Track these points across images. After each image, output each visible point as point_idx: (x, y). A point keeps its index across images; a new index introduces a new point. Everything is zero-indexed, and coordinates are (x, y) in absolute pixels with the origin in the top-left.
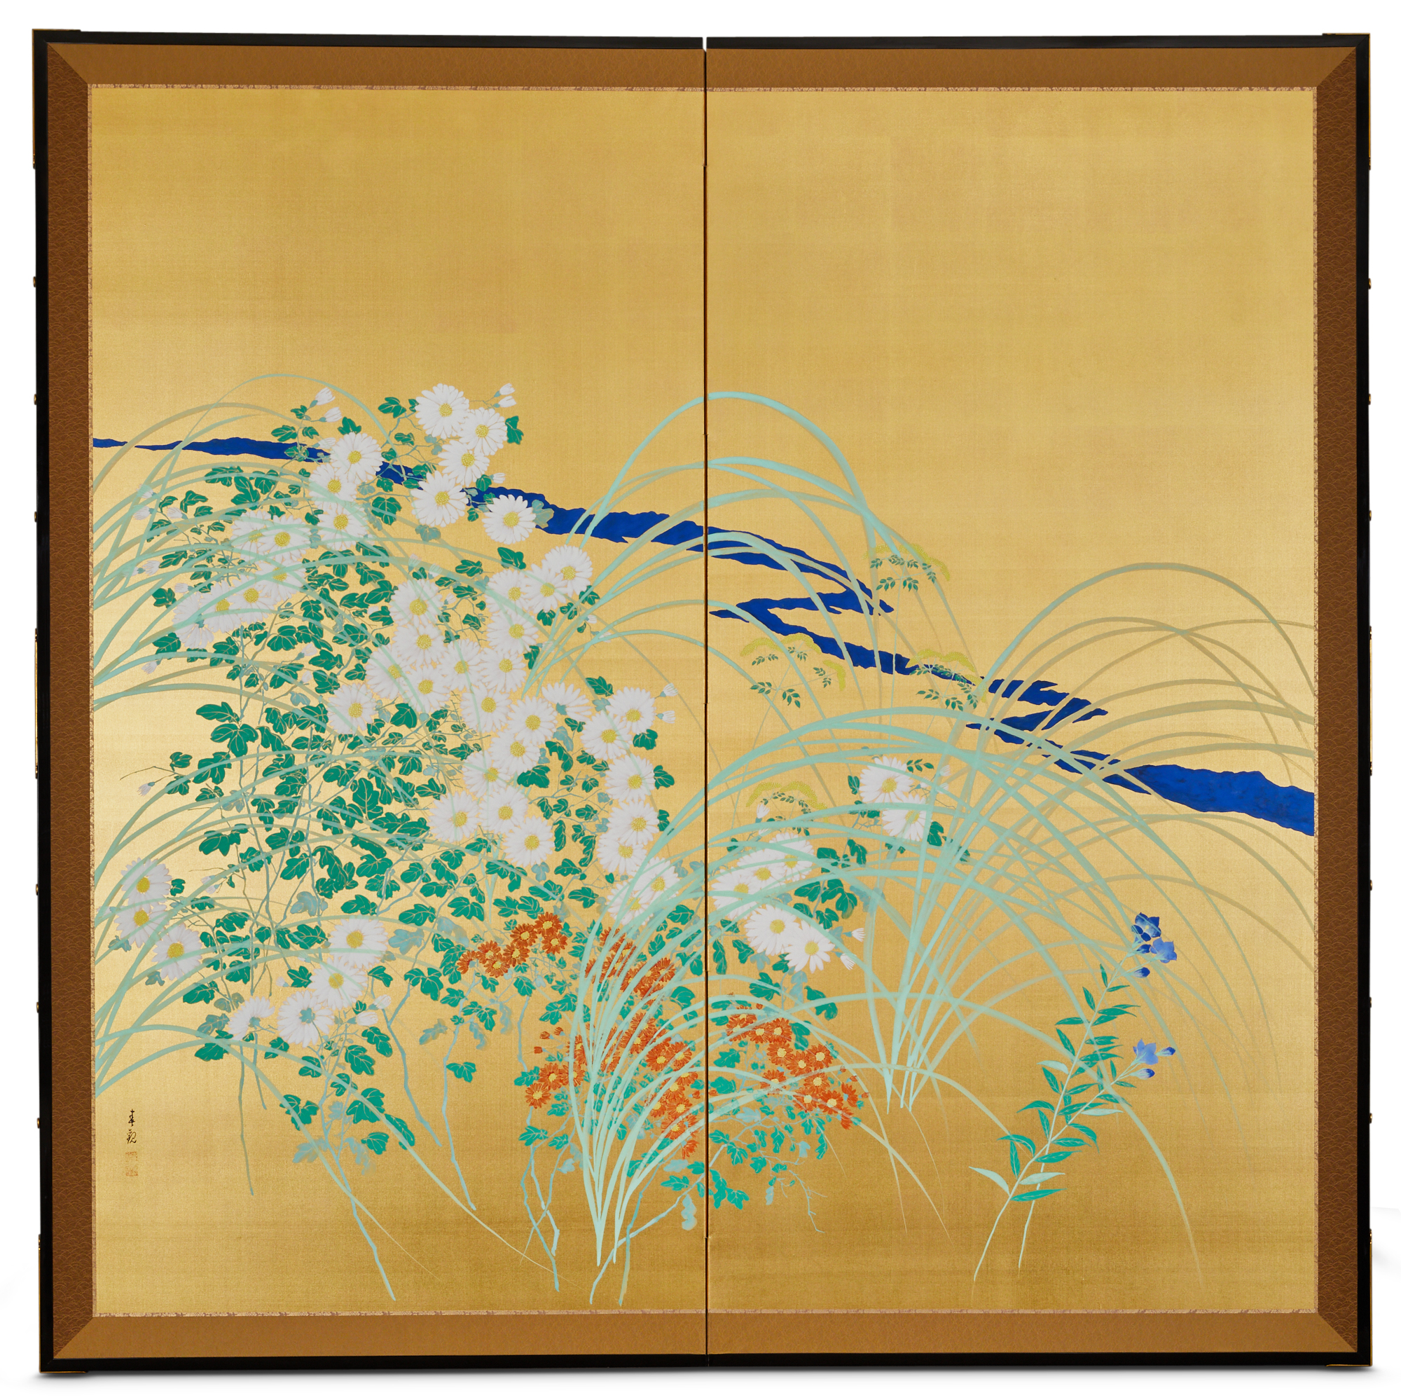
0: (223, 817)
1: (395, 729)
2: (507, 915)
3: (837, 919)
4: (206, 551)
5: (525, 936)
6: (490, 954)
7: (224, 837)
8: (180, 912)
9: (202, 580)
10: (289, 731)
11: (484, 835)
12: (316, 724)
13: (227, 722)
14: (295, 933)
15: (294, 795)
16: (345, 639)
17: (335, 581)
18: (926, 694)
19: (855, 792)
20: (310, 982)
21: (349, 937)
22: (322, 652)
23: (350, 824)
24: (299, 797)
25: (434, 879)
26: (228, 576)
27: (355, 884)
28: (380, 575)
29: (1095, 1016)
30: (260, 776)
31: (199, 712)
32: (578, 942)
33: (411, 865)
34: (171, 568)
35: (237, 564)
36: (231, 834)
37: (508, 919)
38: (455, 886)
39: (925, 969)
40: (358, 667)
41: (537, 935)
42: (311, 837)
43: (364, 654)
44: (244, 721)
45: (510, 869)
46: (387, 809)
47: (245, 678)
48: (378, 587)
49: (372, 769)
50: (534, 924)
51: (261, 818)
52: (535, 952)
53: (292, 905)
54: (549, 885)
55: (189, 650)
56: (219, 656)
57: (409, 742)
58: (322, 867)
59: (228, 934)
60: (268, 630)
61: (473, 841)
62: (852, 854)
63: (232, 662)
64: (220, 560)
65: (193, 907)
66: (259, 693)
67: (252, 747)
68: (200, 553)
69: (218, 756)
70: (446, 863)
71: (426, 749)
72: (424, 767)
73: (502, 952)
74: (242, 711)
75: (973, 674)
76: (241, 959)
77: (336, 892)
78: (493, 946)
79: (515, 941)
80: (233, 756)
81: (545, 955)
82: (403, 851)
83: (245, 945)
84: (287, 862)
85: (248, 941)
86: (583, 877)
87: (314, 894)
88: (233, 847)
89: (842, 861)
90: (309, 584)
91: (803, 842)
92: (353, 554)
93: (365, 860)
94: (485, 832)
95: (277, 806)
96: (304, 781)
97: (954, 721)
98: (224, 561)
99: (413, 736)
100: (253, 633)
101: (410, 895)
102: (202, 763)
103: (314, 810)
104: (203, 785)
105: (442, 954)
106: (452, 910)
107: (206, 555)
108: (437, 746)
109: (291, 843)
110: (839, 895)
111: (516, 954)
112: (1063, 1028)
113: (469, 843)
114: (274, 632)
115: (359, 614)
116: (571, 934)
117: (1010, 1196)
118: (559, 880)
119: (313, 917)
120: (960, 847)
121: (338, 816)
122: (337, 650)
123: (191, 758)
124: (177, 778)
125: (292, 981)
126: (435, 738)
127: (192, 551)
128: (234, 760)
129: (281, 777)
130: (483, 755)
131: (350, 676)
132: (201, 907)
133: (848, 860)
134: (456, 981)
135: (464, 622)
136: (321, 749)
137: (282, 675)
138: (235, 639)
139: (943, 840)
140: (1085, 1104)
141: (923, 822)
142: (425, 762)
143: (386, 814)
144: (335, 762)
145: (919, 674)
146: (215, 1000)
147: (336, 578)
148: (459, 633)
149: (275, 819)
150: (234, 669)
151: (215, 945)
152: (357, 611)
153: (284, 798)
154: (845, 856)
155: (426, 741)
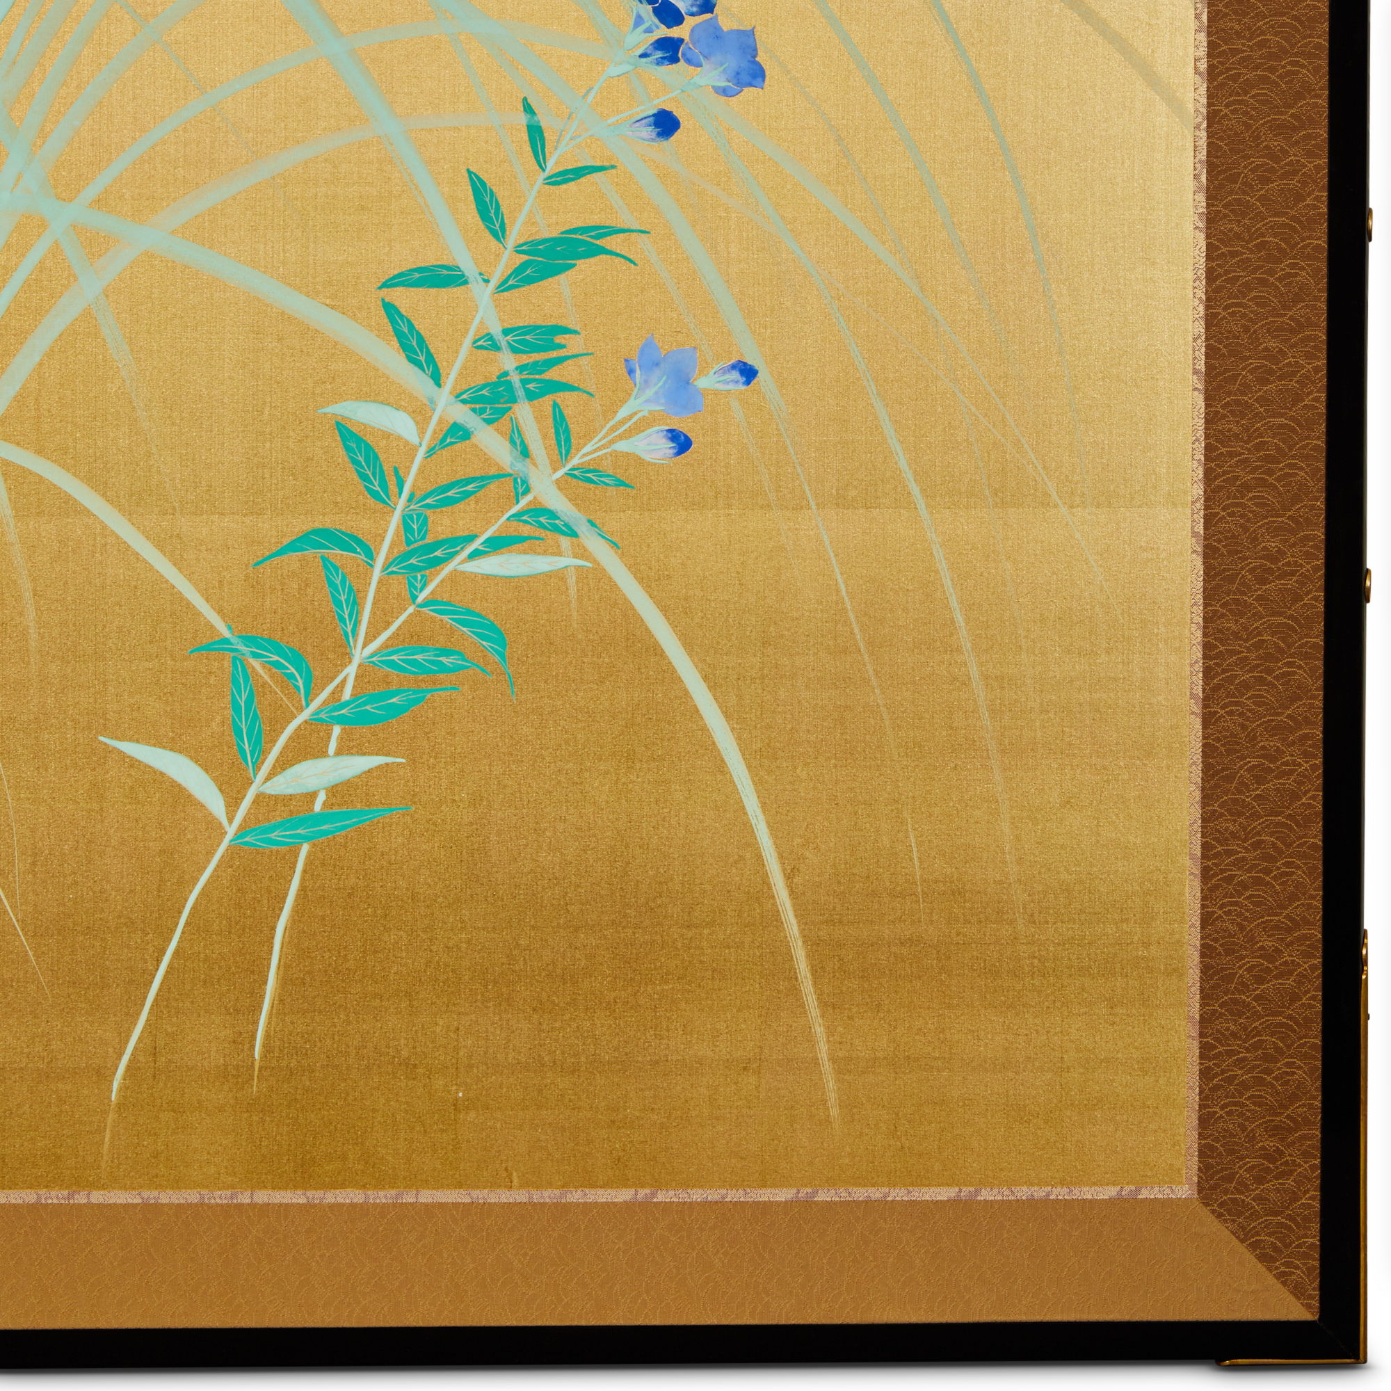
29: (506, 260)
112: (402, 298)
117: (231, 831)
140: (472, 538)
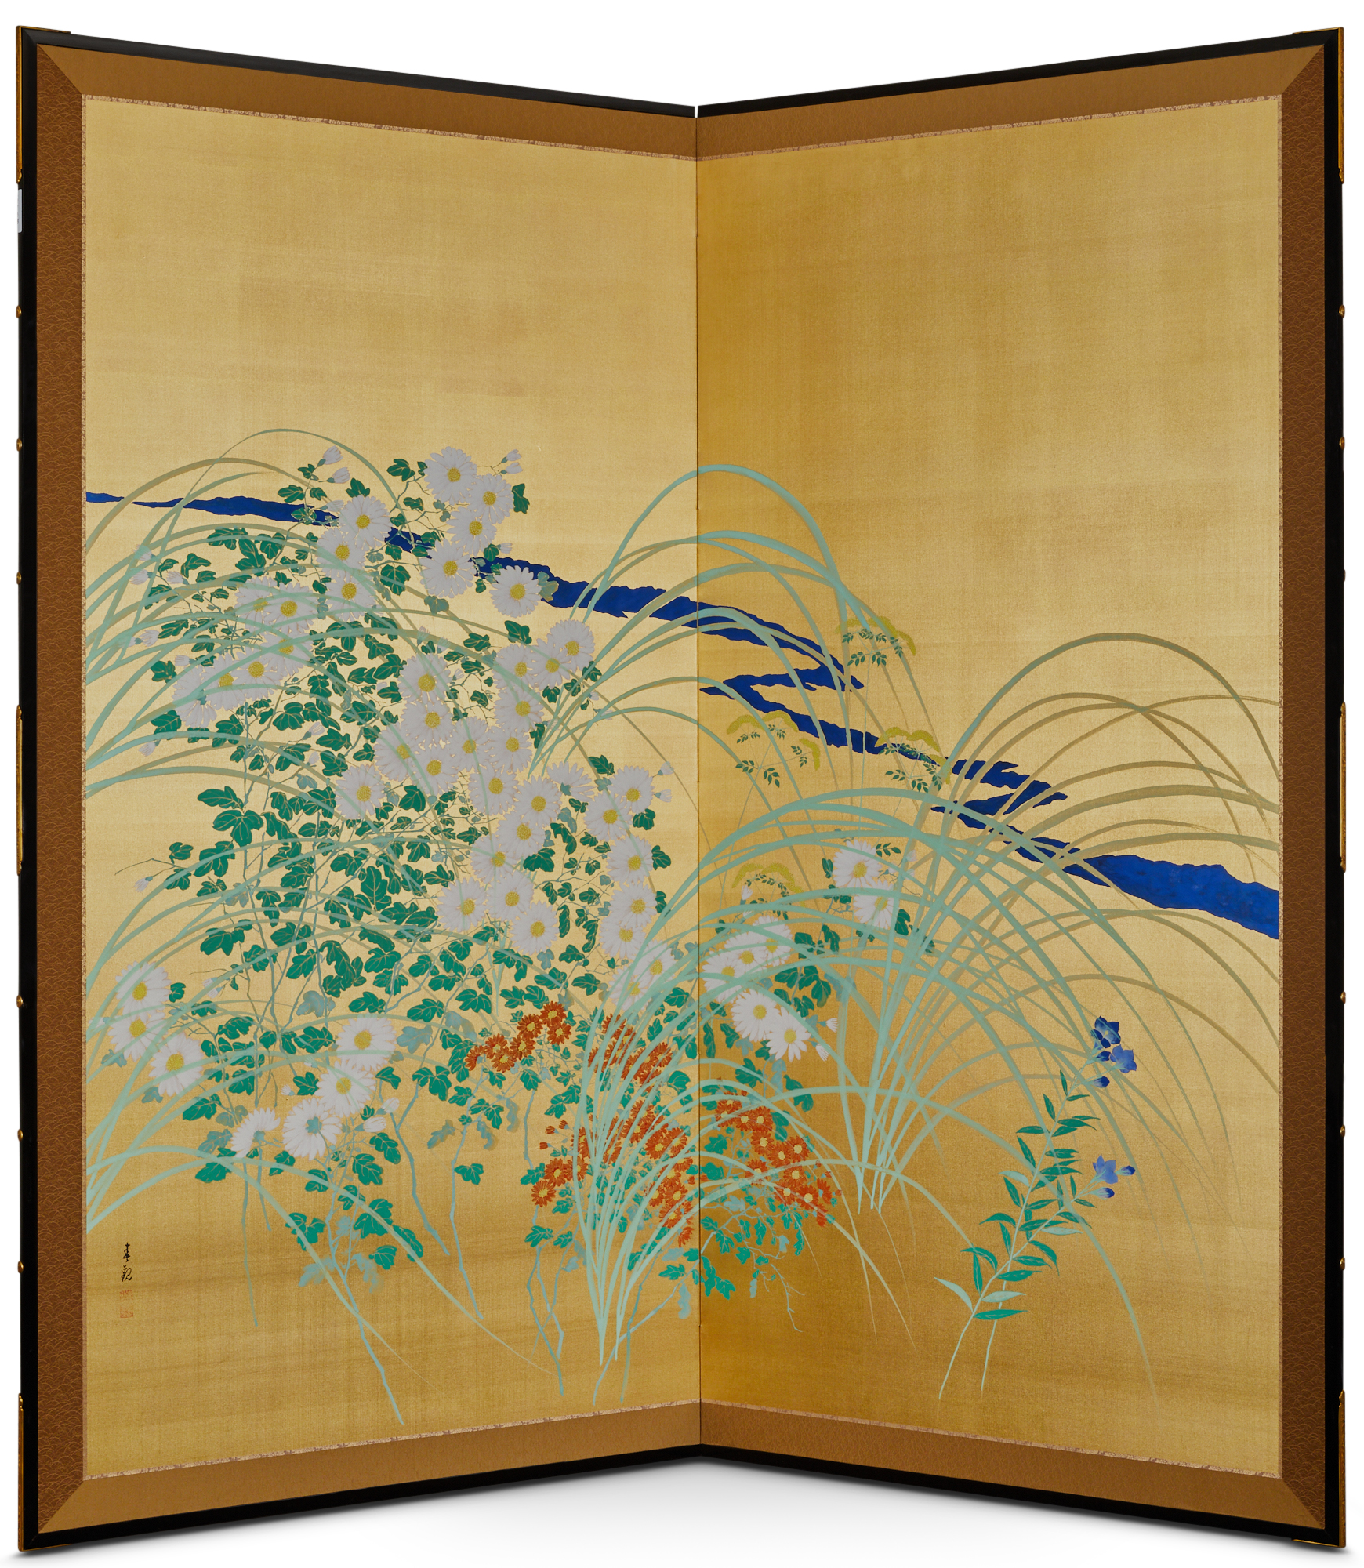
0: (226, 913)
1: (404, 813)
2: (513, 1007)
3: (812, 1008)
4: (208, 621)
5: (531, 1027)
6: (497, 1048)
7: (227, 935)
8: (180, 1020)
9: (204, 652)
10: (295, 817)
11: (491, 923)
12: (323, 809)
13: (230, 808)
14: (301, 1036)
15: (301, 887)
16: (353, 717)
17: (343, 655)
18: (893, 775)
19: (828, 876)
20: (317, 1088)
21: (357, 1037)
22: (330, 731)
23: (358, 917)
24: (306, 888)
25: (442, 972)
26: (232, 649)
27: (363, 981)
28: (389, 649)
29: (1055, 1126)
30: (265, 867)
31: (201, 798)
32: (582, 1031)
33: (419, 957)
34: (171, 639)
35: (241, 635)
36: (235, 931)
37: (514, 1011)
38: (463, 978)
39: (892, 1066)
40: (367, 747)
41: (543, 1026)
42: (318, 931)
43: (372, 733)
44: (247, 808)
45: (516, 958)
46: (395, 898)
47: (249, 760)
48: (387, 661)
49: (380, 857)
50: (540, 1014)
51: (266, 913)
52: (541, 1044)
53: (298, 1006)
54: (554, 973)
55: (190, 729)
56: (222, 735)
57: (417, 827)
58: (329, 963)
59: (231, 1042)
60: (273, 707)
61: (480, 930)
62: (826, 941)
63: (235, 742)
64: (223, 630)
65: (193, 1014)
66: (264, 776)
67: (258, 835)
68: (202, 623)
69: (221, 846)
70: (454, 954)
71: (435, 834)
72: (432, 853)
73: (509, 1045)
74: (246, 796)
75: (937, 754)
76: (244, 1067)
77: (344, 990)
78: (500, 1040)
79: (521, 1033)
80: (236, 845)
81: (550, 1045)
82: (411, 943)
83: (250, 1052)
84: (294, 960)
85: (252, 1048)
86: (586, 963)
87: (321, 994)
88: (236, 946)
89: (817, 948)
90: (317, 658)
91: (783, 926)
92: (361, 626)
93: (373, 954)
94: (492, 920)
95: (283, 899)
96: (311, 871)
97: (919, 803)
98: (228, 631)
99: (421, 820)
100: (258, 710)
101: (418, 990)
102: (204, 854)
103: (321, 902)
104: (205, 878)
105: (450, 1050)
106: (461, 1003)
107: (209, 624)
108: (445, 830)
109: (298, 939)
110: (815, 982)
111: (523, 1046)
112: (1023, 1136)
113: (476, 932)
114: (280, 710)
115: (367, 690)
116: (575, 1023)
117: (973, 1312)
118: (563, 967)
119: (320, 1018)
120: (926, 938)
121: (346, 908)
122: (346, 728)
123: (192, 848)
124: (177, 871)
125: (298, 1089)
126: (443, 821)
127: (193, 620)
128: (237, 850)
129: (288, 868)
130: (490, 839)
131: (358, 757)
132: (203, 1013)
133: (823, 947)
134: (464, 1079)
135: (472, 699)
136: (329, 836)
137: (288, 756)
138: (239, 717)
139: (909, 929)
140: (1045, 1221)
141: (891, 909)
142: (433, 848)
143: (395, 904)
144: (343, 849)
145: (887, 753)
146: (216, 1115)
147: (344, 651)
148: (467, 711)
149: (281, 913)
150: (238, 750)
151: (217, 1054)
152: (366, 687)
153: (291, 890)
154: (820, 942)
155: (434, 825)
